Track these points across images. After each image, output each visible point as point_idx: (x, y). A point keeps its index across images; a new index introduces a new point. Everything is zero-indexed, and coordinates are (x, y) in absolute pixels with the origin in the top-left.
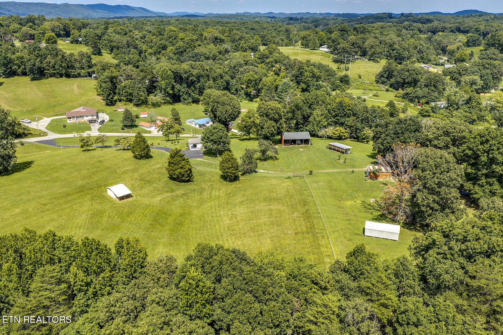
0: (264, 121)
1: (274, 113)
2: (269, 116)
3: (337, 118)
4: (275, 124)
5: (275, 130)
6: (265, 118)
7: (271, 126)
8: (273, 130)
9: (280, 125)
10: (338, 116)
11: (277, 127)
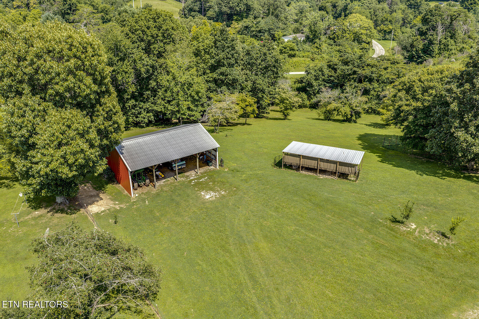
0: (29, 116)
1: (70, 72)
2: (44, 88)
3: (223, 69)
4: (87, 121)
5: (92, 146)
6: (33, 101)
7: (72, 133)
8: (85, 146)
9: (109, 118)
10: (224, 65)
11: (99, 132)
